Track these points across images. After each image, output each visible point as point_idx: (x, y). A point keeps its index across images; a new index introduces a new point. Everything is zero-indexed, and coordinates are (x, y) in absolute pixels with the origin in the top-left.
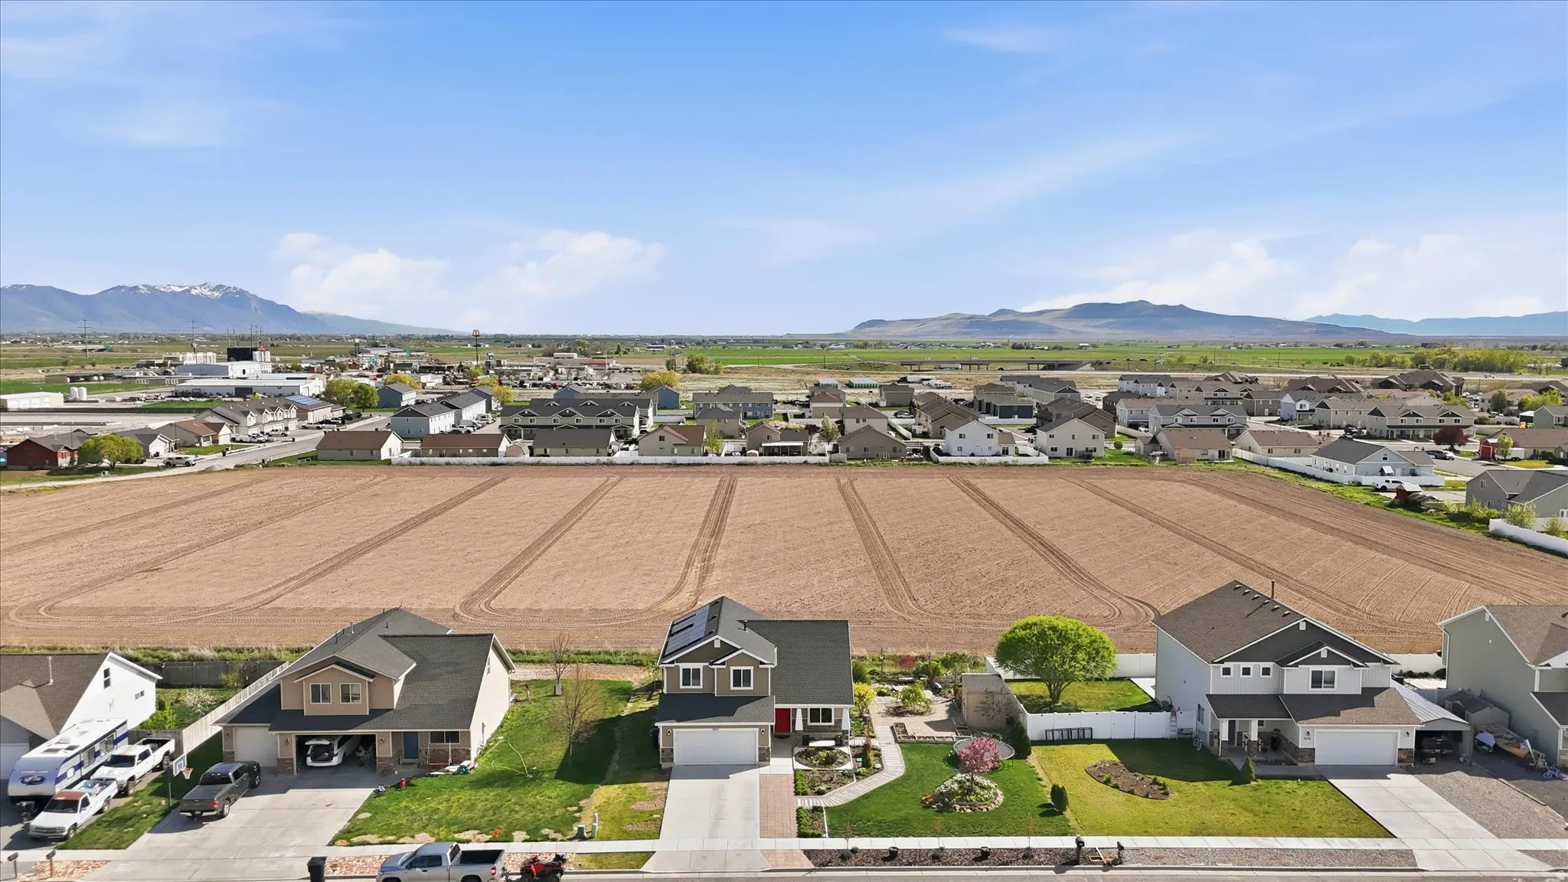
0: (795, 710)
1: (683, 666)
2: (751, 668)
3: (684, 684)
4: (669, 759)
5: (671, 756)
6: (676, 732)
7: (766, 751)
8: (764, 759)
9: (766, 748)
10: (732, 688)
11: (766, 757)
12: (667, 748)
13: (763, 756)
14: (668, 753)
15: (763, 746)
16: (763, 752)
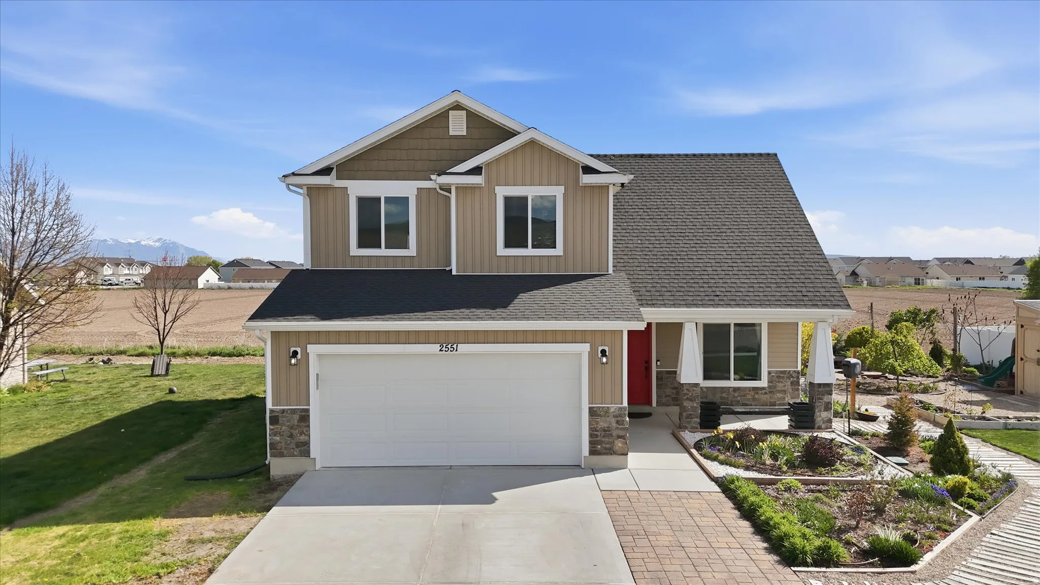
0: (678, 328)
1: (359, 188)
2: (558, 192)
3: (361, 245)
4: (294, 447)
5: (303, 438)
6: (320, 356)
7: (613, 420)
8: (608, 446)
9: (612, 410)
10: (501, 251)
11: (613, 442)
12: (289, 409)
13: (603, 437)
14: (292, 428)
15: (603, 407)
16: (601, 424)
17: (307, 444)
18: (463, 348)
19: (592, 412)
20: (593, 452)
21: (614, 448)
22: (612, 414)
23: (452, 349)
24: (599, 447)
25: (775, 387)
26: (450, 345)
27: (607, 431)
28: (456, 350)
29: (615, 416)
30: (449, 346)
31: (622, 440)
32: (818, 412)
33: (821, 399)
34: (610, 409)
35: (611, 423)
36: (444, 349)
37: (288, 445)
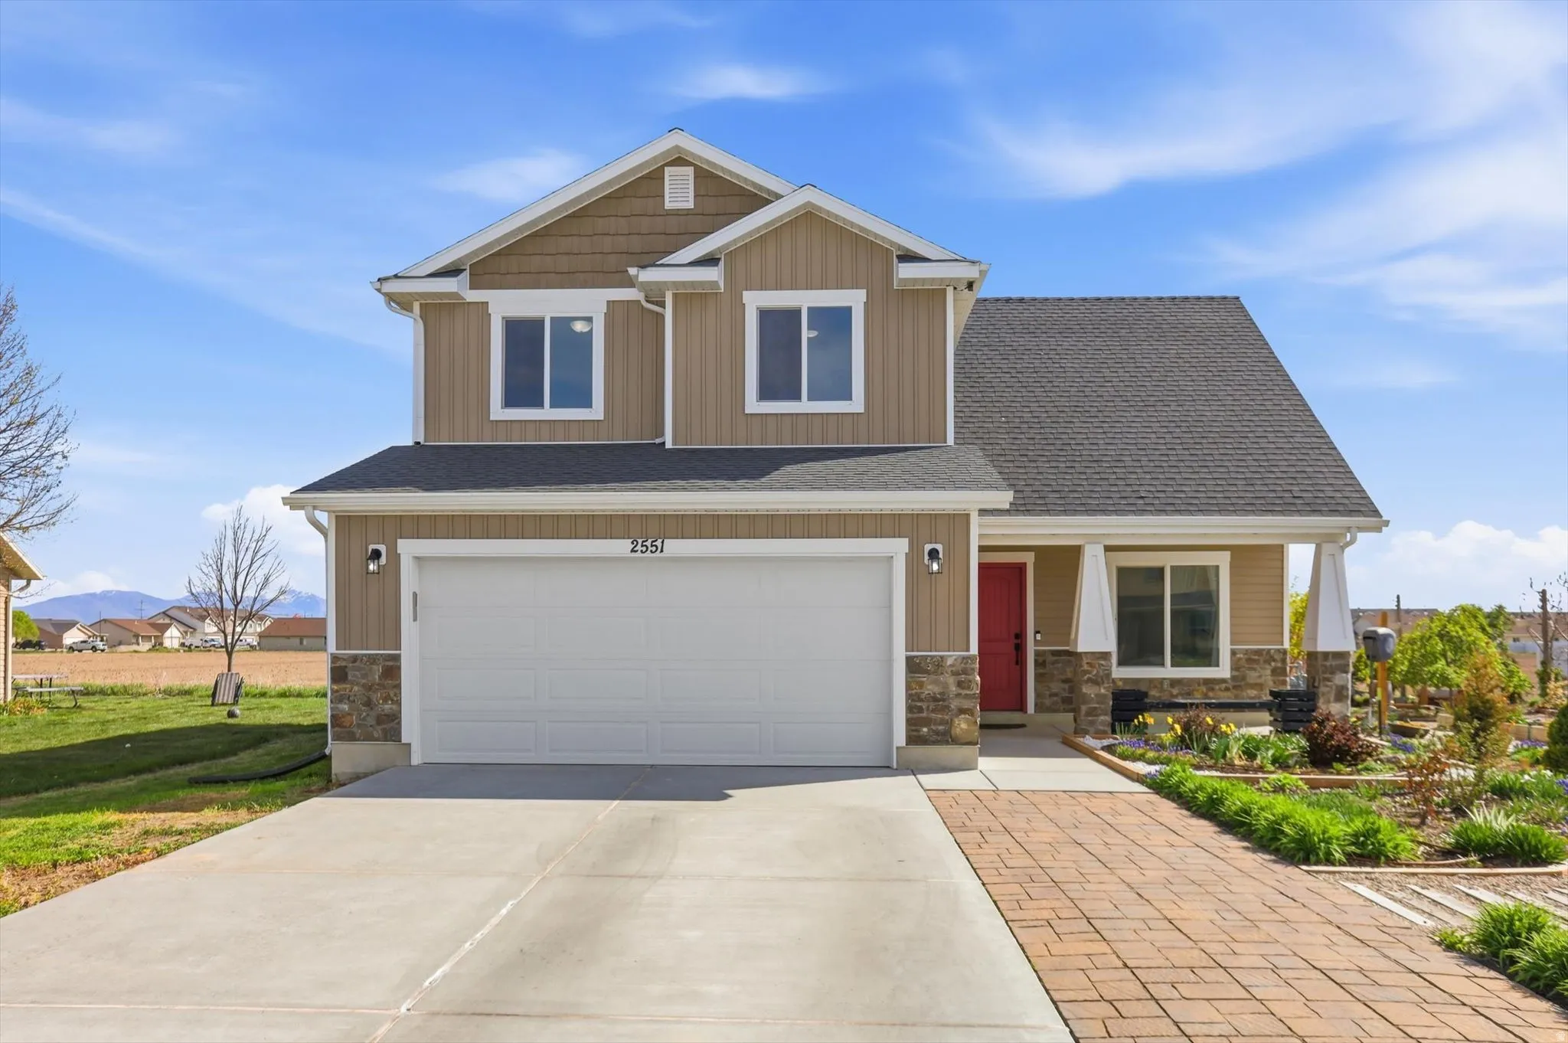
0: (1072, 556)
1: (508, 303)
2: (854, 299)
3: (509, 401)
4: (373, 723)
5: (388, 707)
6: (418, 559)
7: (951, 681)
8: (941, 728)
9: (949, 662)
10: (753, 405)
11: (951, 720)
12: (365, 655)
13: (933, 711)
14: (369, 688)
15: (932, 657)
16: (929, 687)
17: (395, 718)
18: (674, 547)
19: (913, 666)
20: (913, 739)
21: (953, 732)
22: (950, 669)
23: (654, 549)
24: (925, 730)
25: (1244, 678)
26: (650, 541)
27: (940, 701)
28: (662, 551)
29: (954, 674)
30: (648, 543)
31: (967, 716)
32: (1323, 703)
33: (1329, 680)
34: (946, 659)
35: (946, 686)
36: (639, 547)
37: (364, 719)
